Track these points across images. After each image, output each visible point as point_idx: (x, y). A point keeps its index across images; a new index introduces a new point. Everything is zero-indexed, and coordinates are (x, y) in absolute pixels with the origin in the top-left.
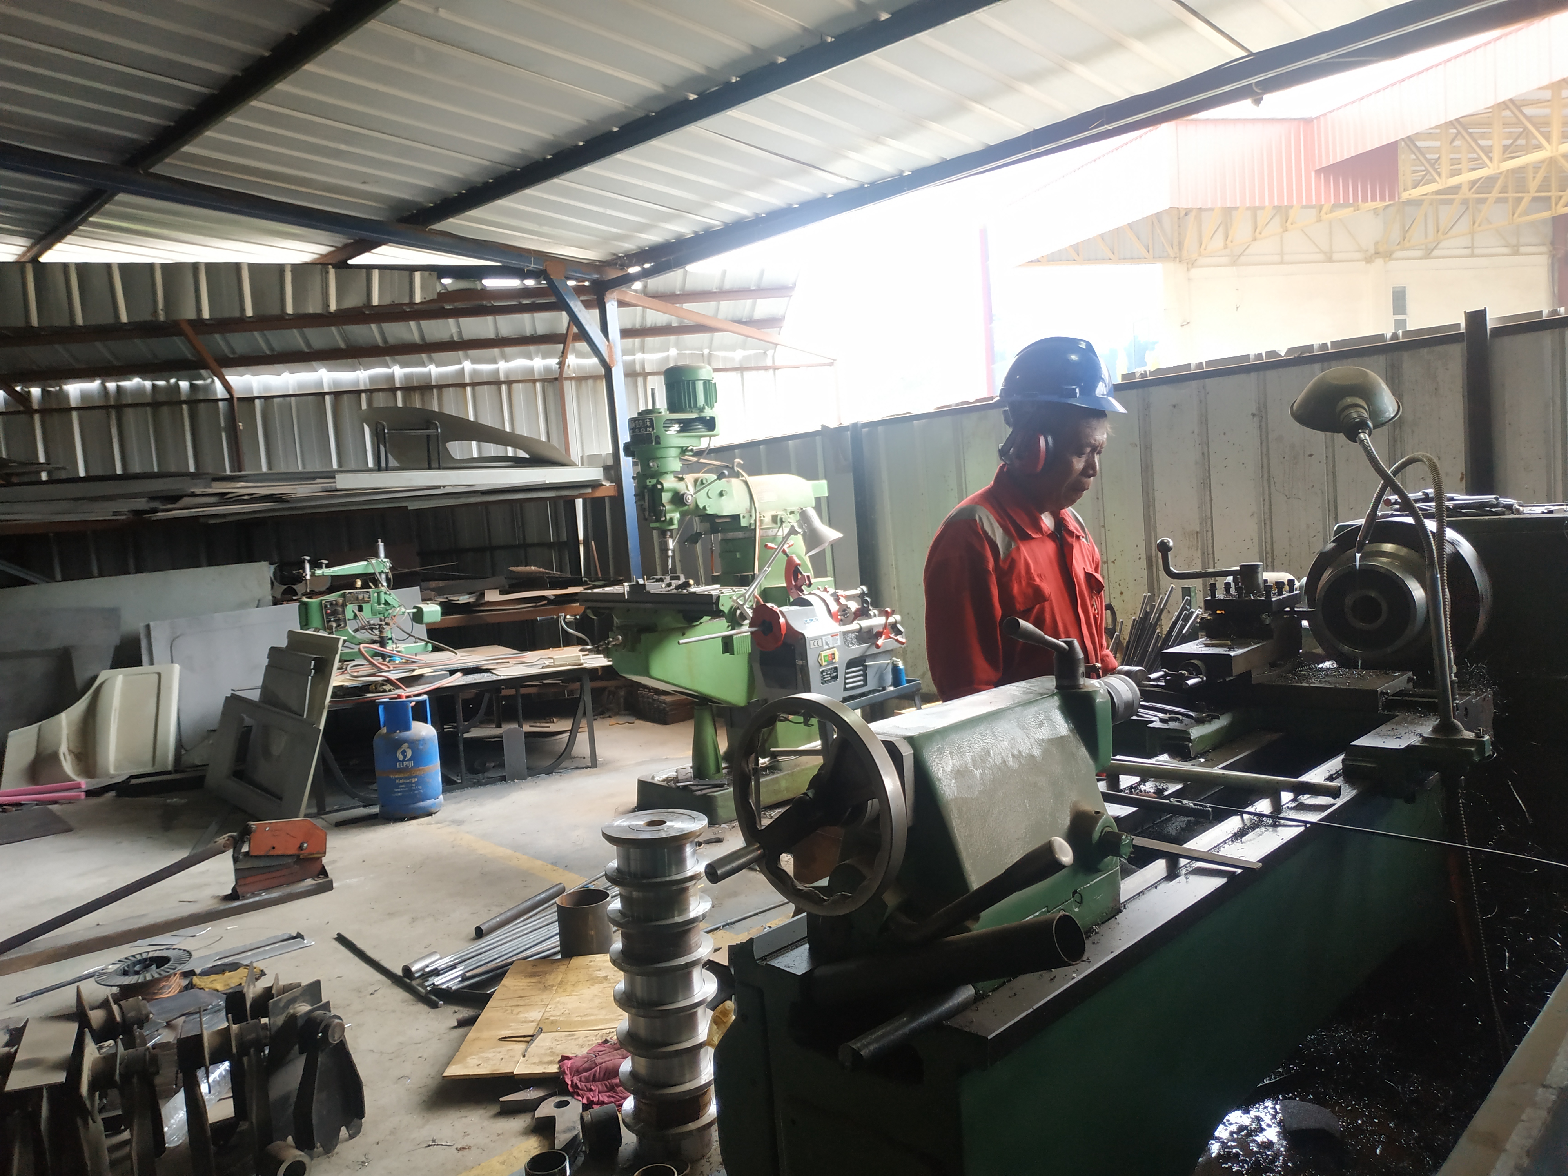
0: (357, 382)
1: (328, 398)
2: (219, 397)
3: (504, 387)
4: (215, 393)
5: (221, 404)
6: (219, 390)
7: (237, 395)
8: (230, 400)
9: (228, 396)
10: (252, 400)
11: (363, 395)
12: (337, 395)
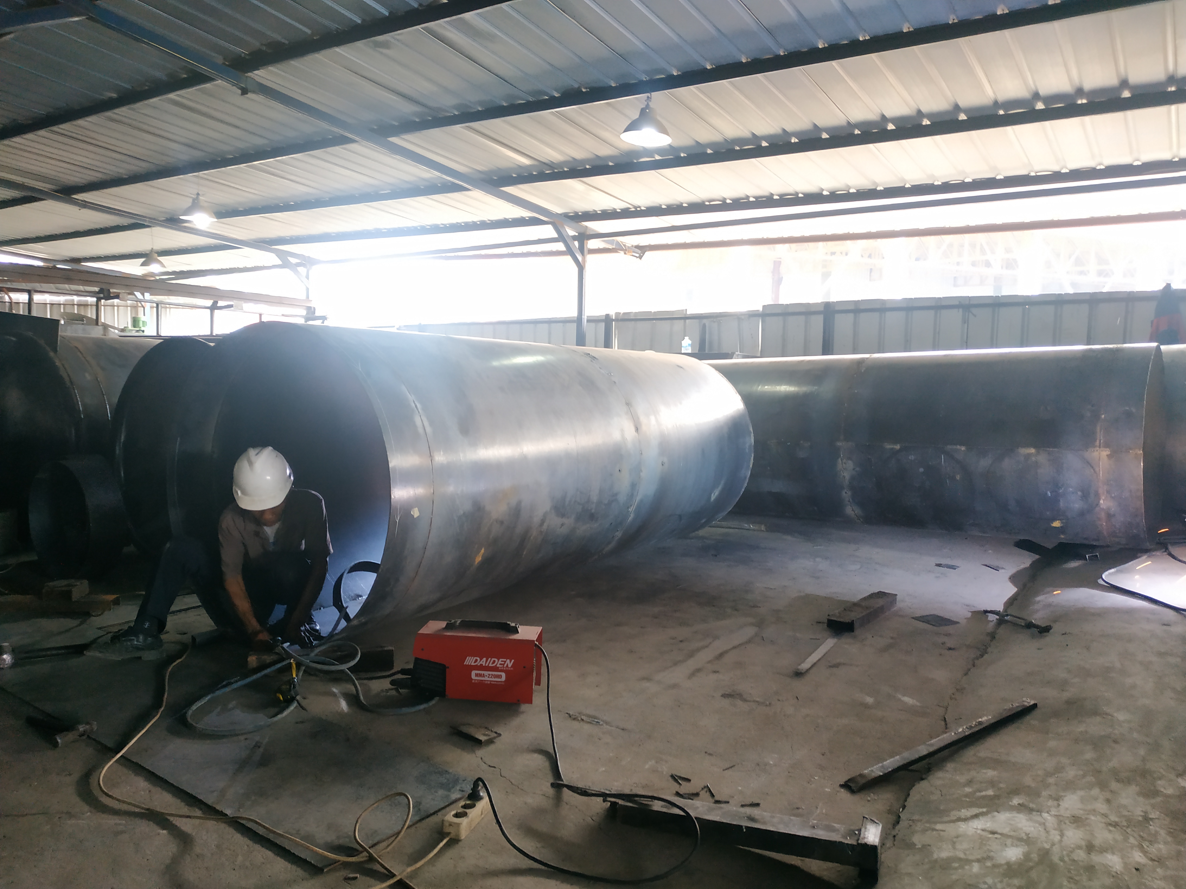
0: (60, 301)
1: (48, 305)
2: (7, 301)
3: (116, 308)
4: (5, 300)
5: (7, 303)
6: (7, 299)
7: (14, 301)
8: (11, 303)
9: (10, 301)
10: (18, 303)
11: (62, 306)
12: (52, 304)
